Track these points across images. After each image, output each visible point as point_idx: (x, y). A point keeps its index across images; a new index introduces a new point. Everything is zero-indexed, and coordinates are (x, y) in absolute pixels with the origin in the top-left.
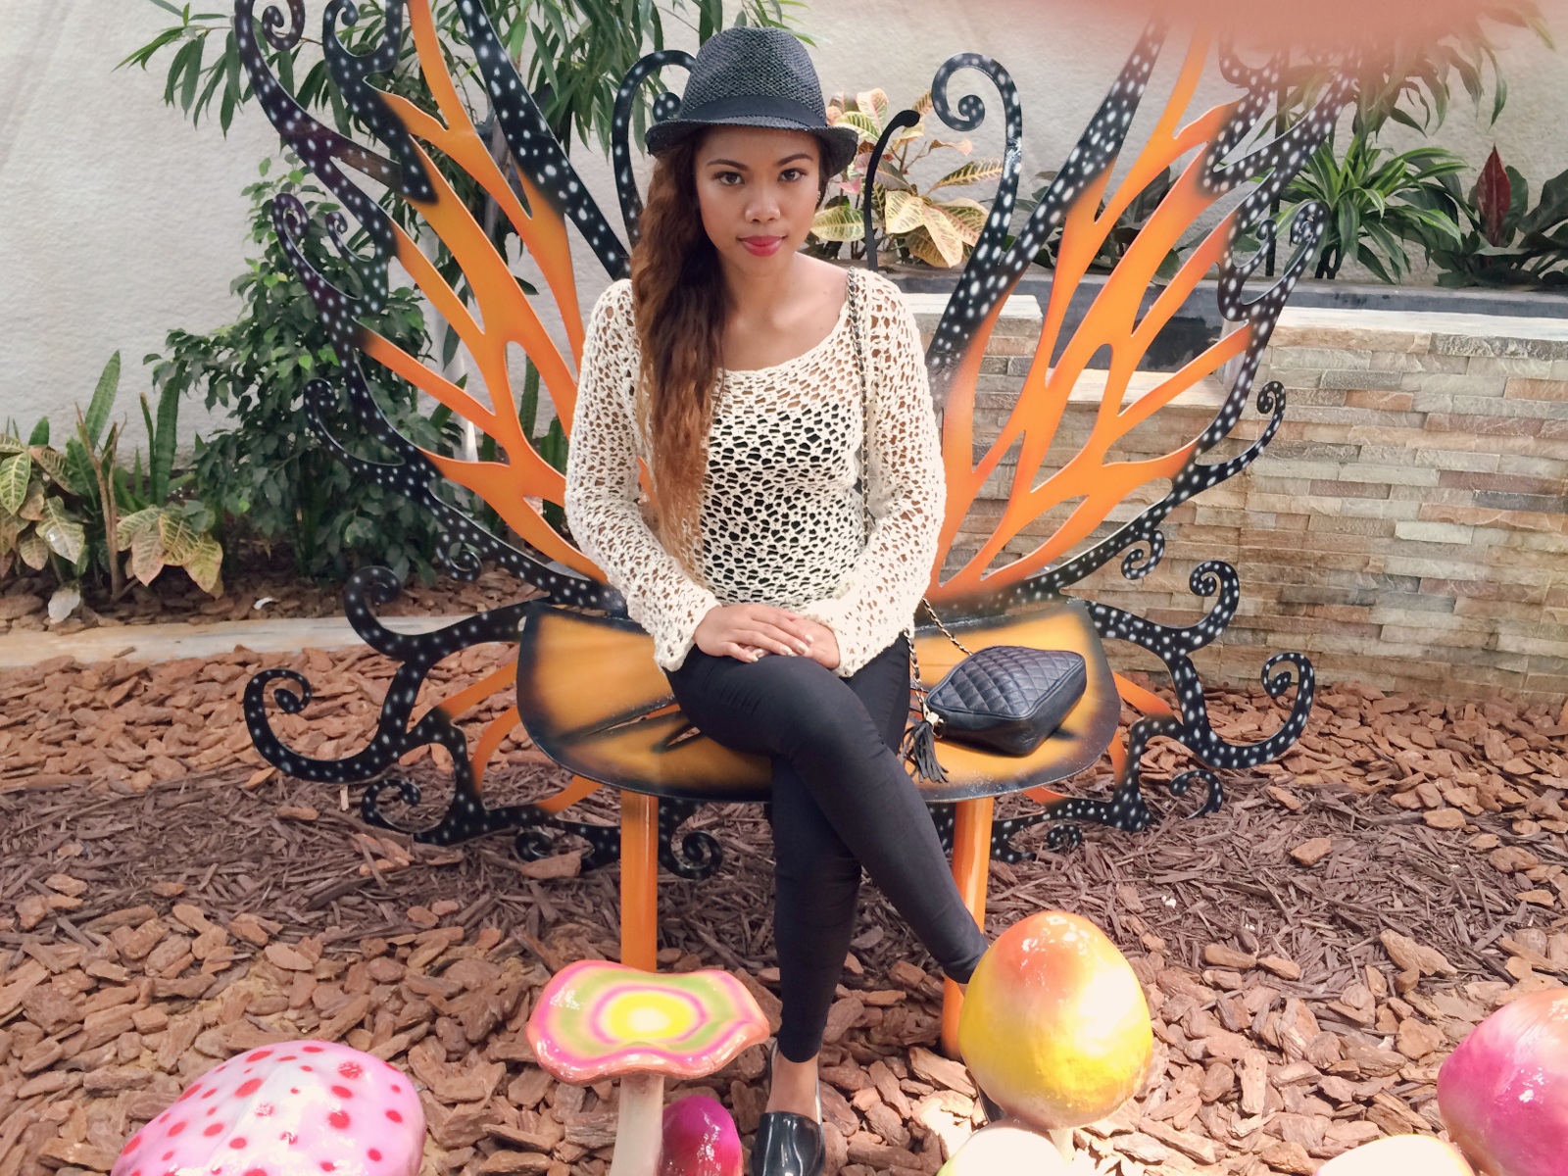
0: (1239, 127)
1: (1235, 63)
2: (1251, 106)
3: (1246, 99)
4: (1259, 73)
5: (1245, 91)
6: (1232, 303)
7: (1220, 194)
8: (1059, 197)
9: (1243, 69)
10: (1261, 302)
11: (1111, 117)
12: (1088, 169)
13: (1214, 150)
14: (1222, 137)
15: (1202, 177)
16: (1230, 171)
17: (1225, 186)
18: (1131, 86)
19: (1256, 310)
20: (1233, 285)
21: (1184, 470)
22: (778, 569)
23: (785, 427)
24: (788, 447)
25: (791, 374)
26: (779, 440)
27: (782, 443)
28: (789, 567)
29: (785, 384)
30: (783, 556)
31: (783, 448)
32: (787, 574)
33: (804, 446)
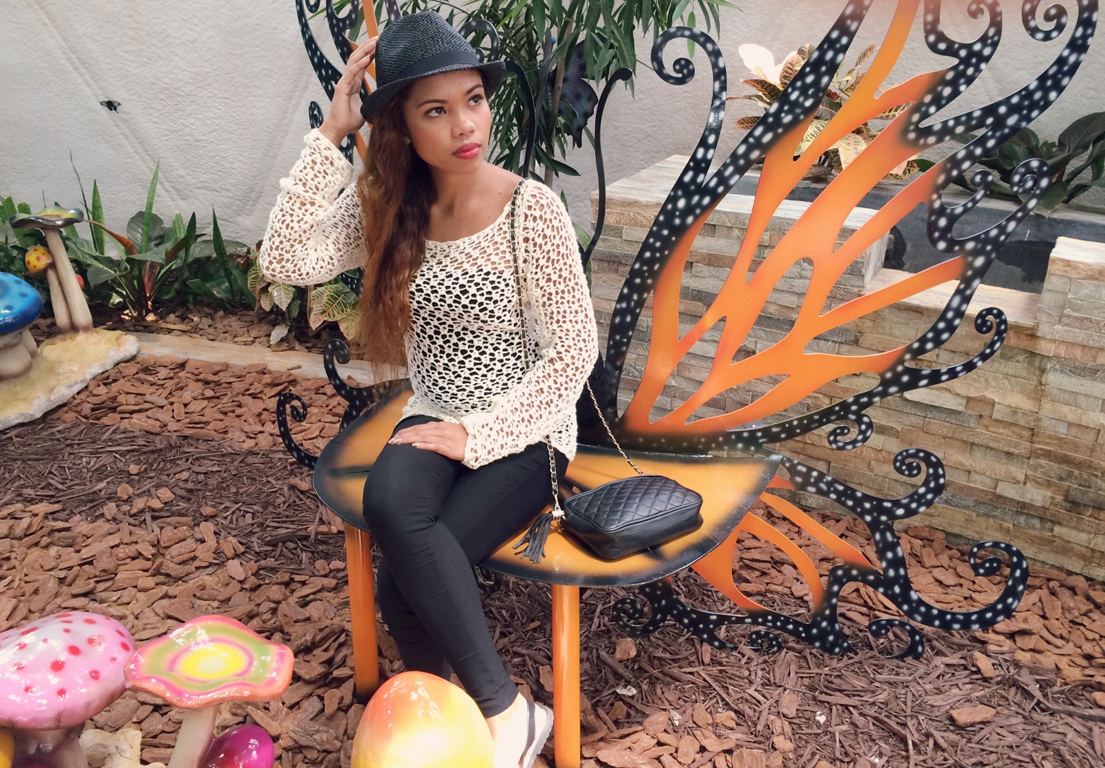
0: (947, 91)
1: (941, 37)
2: (960, 75)
3: (955, 68)
4: (968, 47)
5: (955, 61)
6: (942, 237)
7: (926, 146)
8: (758, 139)
9: (951, 43)
10: (976, 239)
11: (810, 79)
12: (787, 119)
13: (921, 109)
14: (928, 99)
15: (905, 132)
16: (937, 127)
17: (932, 140)
18: (829, 55)
19: (970, 246)
20: (943, 222)
21: (892, 369)
22: (451, 382)
23: (448, 283)
24: (447, 296)
25: (462, 248)
26: (443, 291)
27: (444, 293)
28: (459, 382)
29: (457, 254)
30: (454, 373)
31: (444, 296)
32: (457, 387)
33: (457, 296)
